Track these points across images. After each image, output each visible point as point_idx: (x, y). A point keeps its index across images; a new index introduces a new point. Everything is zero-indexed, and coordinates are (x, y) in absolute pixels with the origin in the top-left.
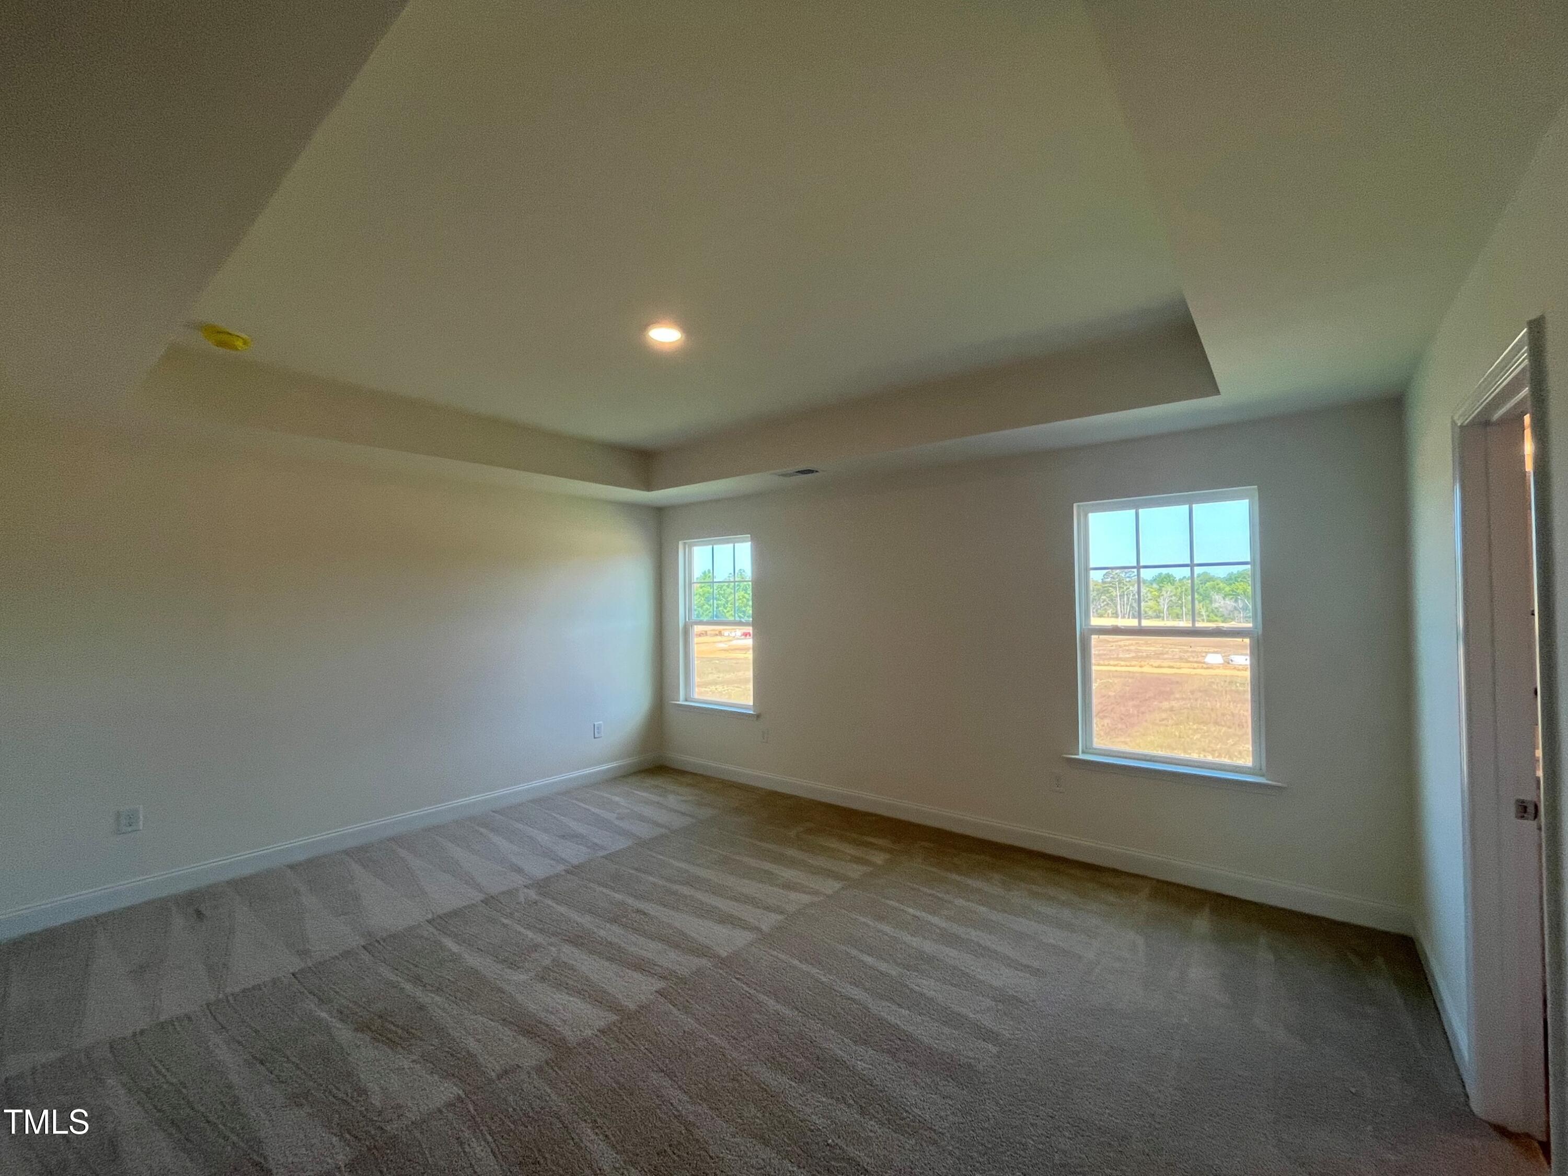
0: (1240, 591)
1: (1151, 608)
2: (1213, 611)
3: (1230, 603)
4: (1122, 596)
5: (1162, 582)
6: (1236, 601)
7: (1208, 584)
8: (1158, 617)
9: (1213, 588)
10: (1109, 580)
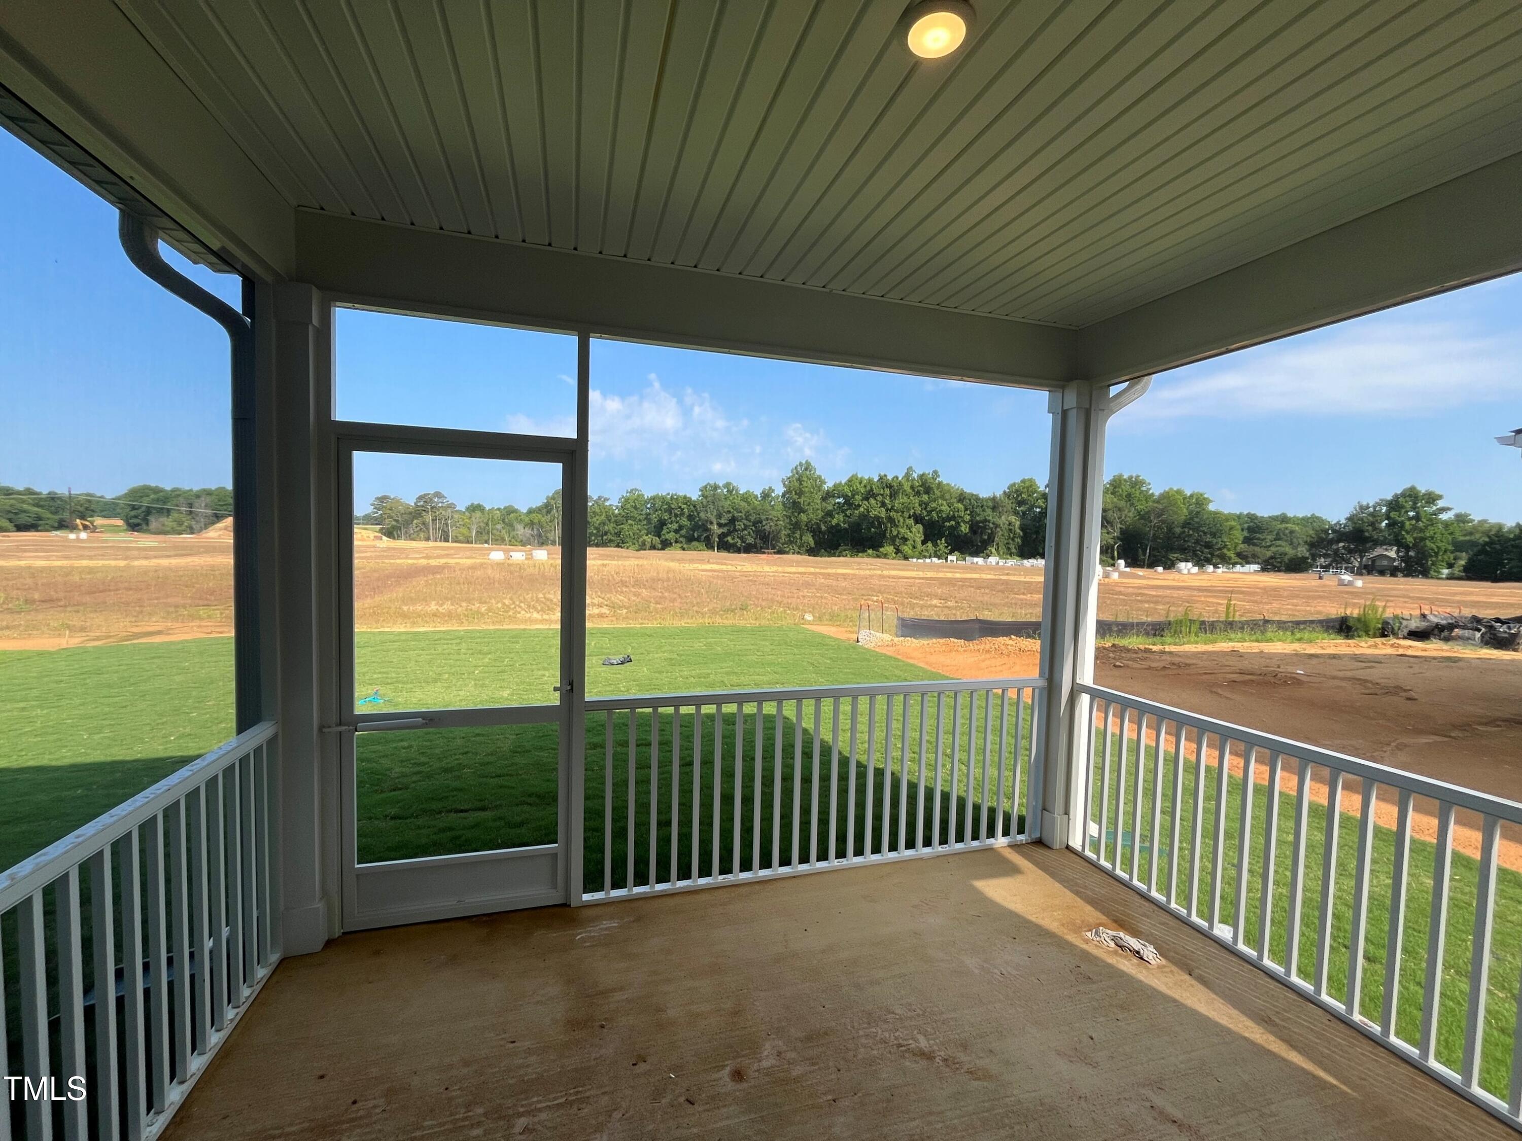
0: (536, 521)
1: (463, 534)
2: (514, 537)
3: (528, 531)
4: (434, 520)
5: (473, 511)
6: (533, 529)
7: (512, 515)
8: (468, 542)
9: (517, 518)
10: (422, 503)
